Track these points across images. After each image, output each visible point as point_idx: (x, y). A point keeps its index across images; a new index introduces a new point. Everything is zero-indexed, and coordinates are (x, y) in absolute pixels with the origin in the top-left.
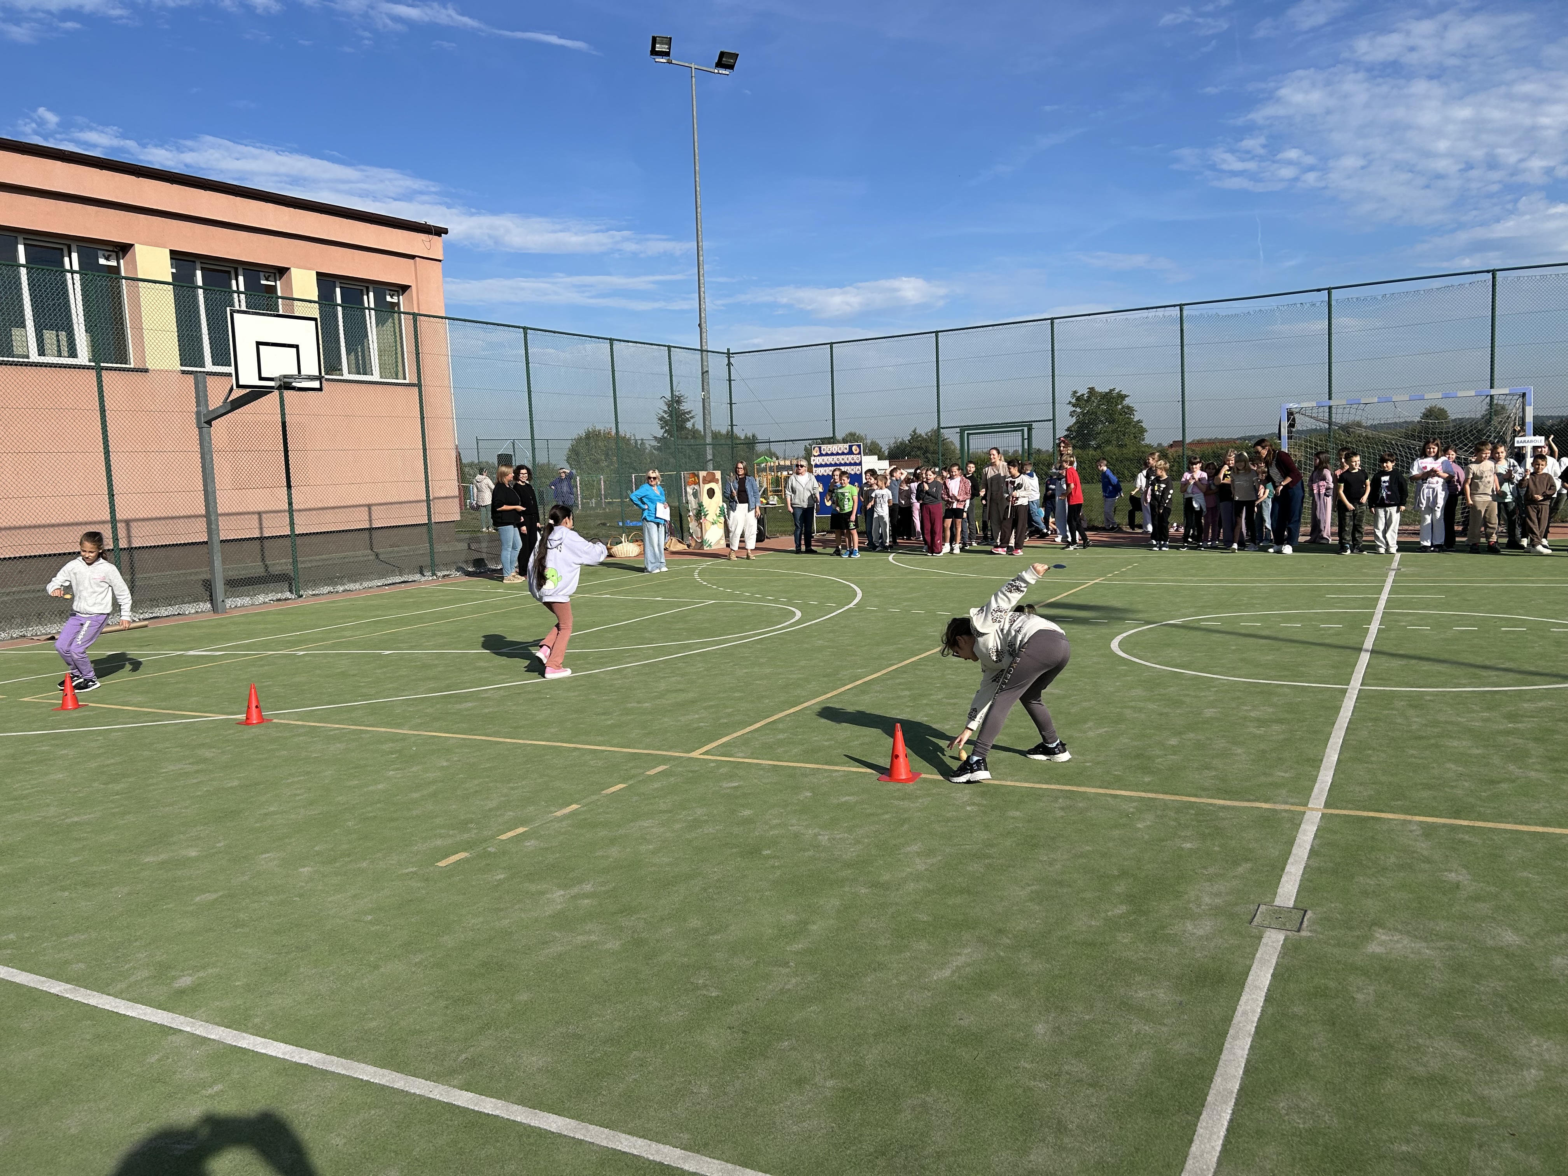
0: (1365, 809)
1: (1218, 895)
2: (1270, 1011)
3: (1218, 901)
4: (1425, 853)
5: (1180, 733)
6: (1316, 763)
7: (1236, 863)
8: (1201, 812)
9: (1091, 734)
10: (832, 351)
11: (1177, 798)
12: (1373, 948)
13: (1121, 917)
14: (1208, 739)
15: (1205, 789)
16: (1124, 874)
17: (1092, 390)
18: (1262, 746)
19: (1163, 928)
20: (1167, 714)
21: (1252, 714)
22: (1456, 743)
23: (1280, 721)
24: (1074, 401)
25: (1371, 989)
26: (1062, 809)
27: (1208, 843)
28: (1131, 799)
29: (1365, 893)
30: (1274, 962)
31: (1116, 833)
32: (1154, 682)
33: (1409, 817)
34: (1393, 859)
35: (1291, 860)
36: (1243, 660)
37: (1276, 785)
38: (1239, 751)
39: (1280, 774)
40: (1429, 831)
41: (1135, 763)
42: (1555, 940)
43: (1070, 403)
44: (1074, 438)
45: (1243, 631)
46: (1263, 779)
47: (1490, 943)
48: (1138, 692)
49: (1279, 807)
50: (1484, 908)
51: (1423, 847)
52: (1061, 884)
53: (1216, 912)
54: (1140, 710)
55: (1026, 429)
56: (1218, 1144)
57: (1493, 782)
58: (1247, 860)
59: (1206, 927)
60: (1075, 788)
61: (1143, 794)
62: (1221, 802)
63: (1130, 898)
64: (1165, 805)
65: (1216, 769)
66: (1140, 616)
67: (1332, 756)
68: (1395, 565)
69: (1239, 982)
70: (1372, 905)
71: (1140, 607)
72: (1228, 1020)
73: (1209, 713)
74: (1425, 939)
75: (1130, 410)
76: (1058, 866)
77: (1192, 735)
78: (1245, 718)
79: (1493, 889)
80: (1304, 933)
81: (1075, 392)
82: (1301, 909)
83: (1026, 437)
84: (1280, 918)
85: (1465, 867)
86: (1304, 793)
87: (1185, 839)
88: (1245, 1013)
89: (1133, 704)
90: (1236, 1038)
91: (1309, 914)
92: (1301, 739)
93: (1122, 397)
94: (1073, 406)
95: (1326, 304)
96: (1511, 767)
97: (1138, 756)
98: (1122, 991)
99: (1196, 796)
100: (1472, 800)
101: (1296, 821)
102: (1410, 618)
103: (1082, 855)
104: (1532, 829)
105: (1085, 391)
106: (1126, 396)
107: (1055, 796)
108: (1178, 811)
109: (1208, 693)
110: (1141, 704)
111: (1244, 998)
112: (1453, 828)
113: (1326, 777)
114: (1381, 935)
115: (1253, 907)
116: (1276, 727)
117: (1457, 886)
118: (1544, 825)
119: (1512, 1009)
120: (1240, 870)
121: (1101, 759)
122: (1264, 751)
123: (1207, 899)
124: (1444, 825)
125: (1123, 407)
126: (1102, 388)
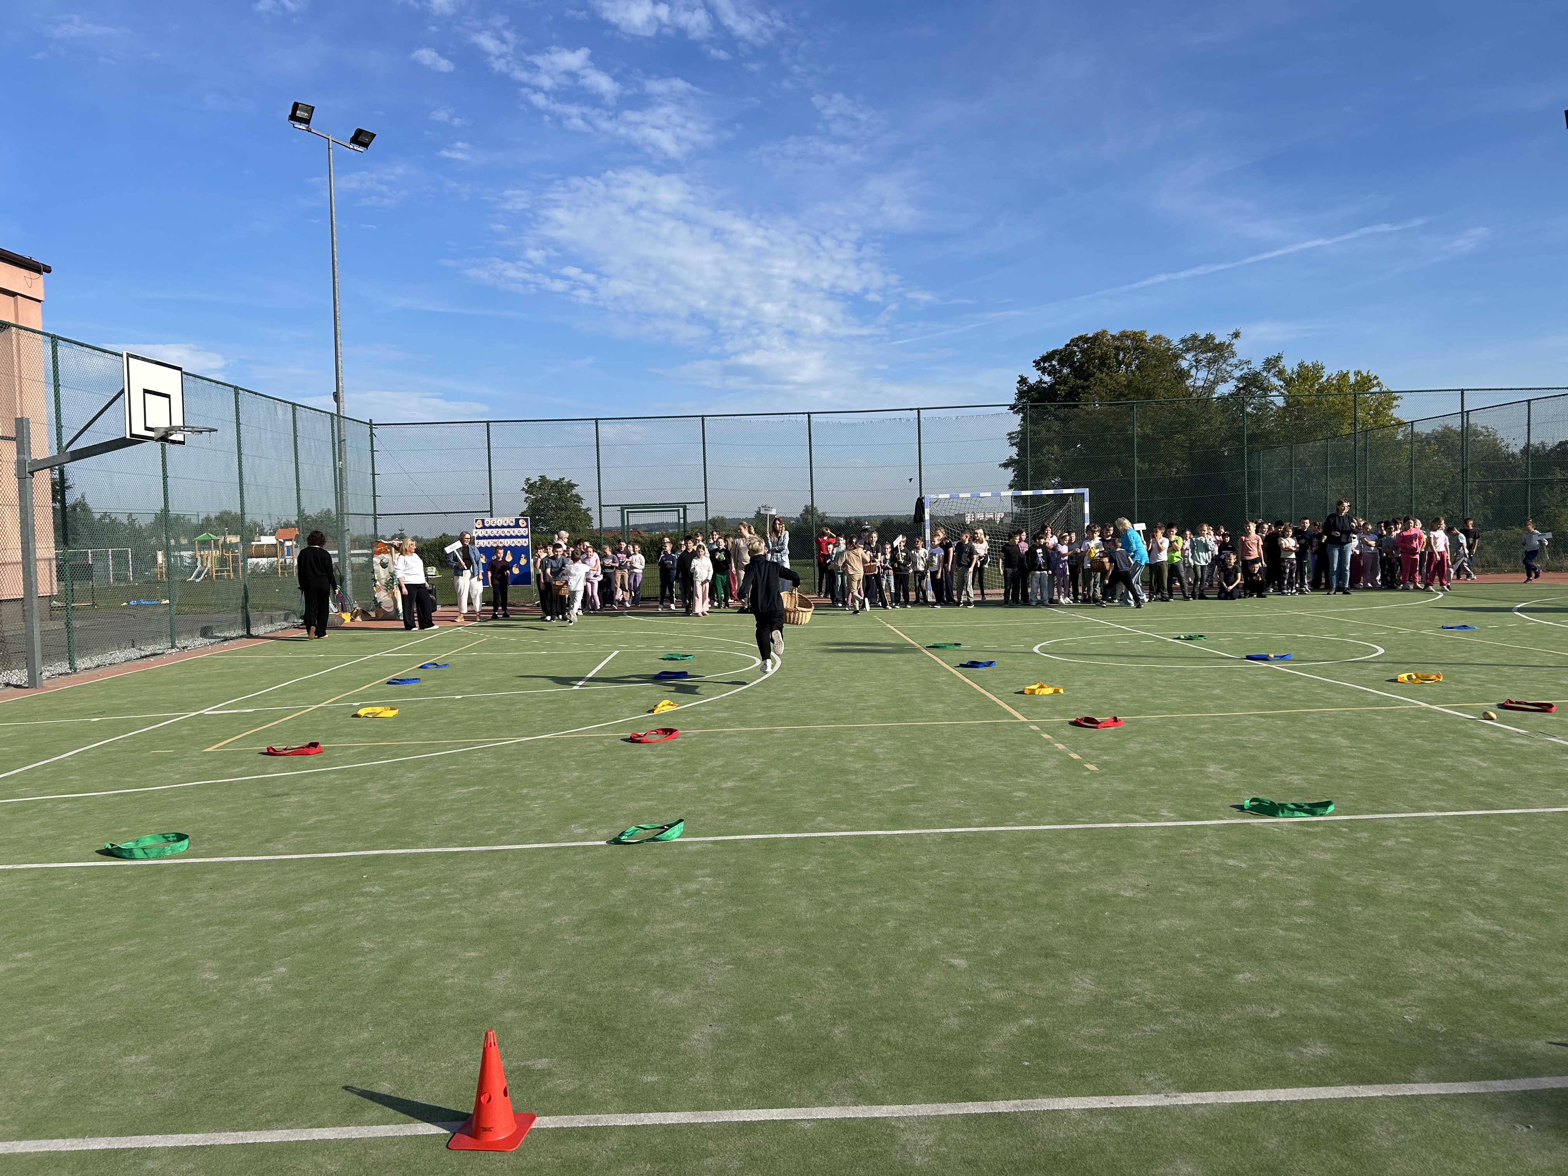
10: (488, 429)
17: (543, 478)
24: (526, 487)
75: (579, 498)
81: (528, 479)
83: (681, 512)
93: (571, 486)
94: (527, 492)
95: (916, 420)
105: (537, 479)
106: (575, 486)
125: (572, 495)
126: (553, 477)
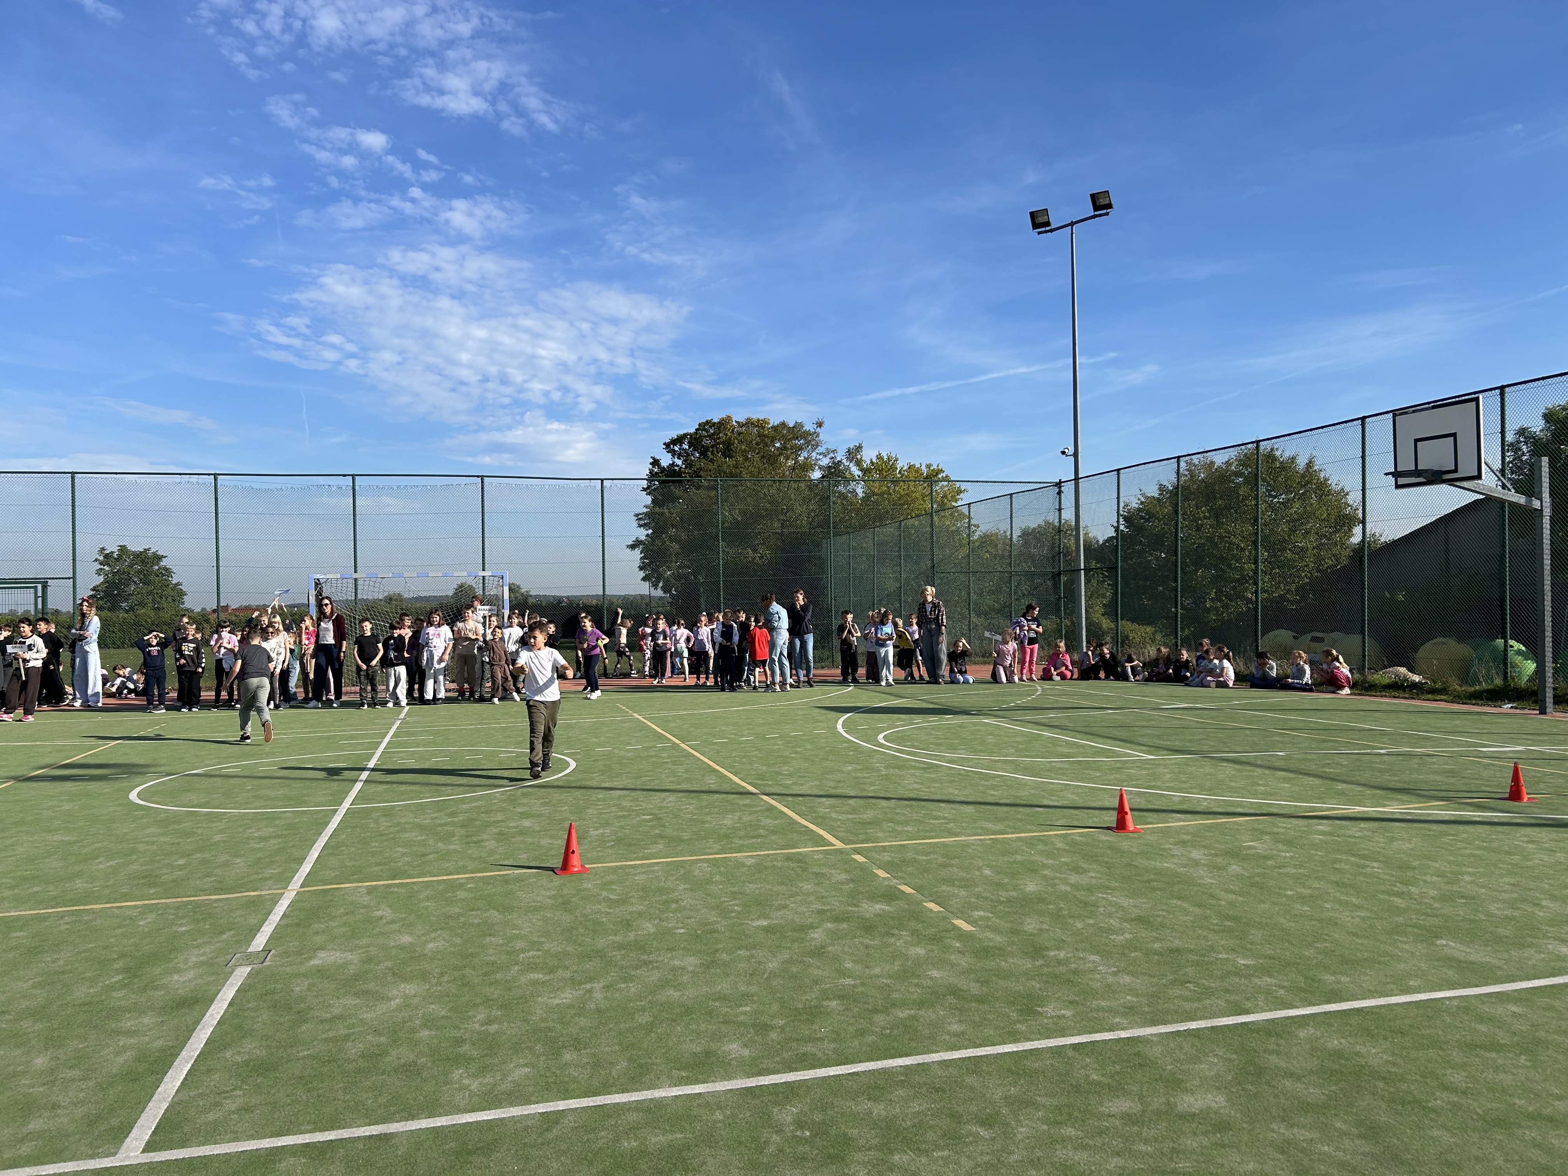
0: (330, 884)
1: (204, 954)
2: (231, 1009)
3: (203, 958)
4: (365, 903)
5: (188, 855)
6: (301, 861)
7: (222, 933)
8: (197, 905)
9: (102, 866)
11: (179, 900)
12: (315, 962)
13: (117, 982)
14: (213, 856)
15: (202, 891)
16: (122, 956)
17: (123, 549)
18: (259, 855)
19: (153, 982)
20: (178, 844)
21: (256, 835)
22: (407, 835)
23: (278, 837)
24: (101, 558)
25: (306, 983)
26: (67, 923)
27: (201, 924)
28: (136, 907)
29: (317, 933)
30: (240, 984)
31: (119, 931)
32: (168, 822)
33: (360, 884)
34: (342, 910)
35: (266, 923)
36: (255, 797)
37: (265, 879)
38: (238, 861)
39: (269, 872)
40: (370, 891)
41: (141, 881)
42: (433, 935)
43: (96, 560)
44: (101, 598)
45: (260, 775)
46: (256, 876)
47: (392, 944)
48: (154, 830)
49: (263, 893)
50: (395, 926)
51: (365, 900)
52: (63, 973)
53: (199, 965)
54: (153, 843)
55: (40, 586)
56: (178, 1084)
57: (424, 855)
58: (231, 930)
59: (191, 974)
60: (82, 908)
61: (147, 902)
62: (217, 897)
63: (126, 970)
64: (167, 906)
65: (216, 876)
66: (162, 769)
67: (314, 854)
68: (402, 716)
69: (210, 1000)
70: (319, 939)
71: (163, 762)
72: (198, 1022)
73: (217, 838)
74: (351, 951)
75: (168, 572)
76: (61, 962)
77: (198, 855)
78: (248, 838)
79: (404, 916)
80: (265, 964)
81: (103, 549)
82: (267, 950)
83: (40, 594)
84: (249, 959)
85: (390, 906)
86: (284, 881)
87: (181, 925)
88: (212, 1015)
89: (146, 839)
90: (203, 1028)
91: (273, 952)
92: (293, 846)
93: (159, 558)
94: (101, 564)
95: (351, 488)
96: (440, 844)
97: (146, 877)
98: (113, 1026)
99: (195, 896)
100: (406, 868)
101: (275, 900)
102: (401, 755)
103: (84, 951)
104: (440, 878)
105: (115, 549)
106: (163, 557)
107: (61, 916)
108: (178, 908)
109: (219, 824)
110: (155, 839)
111: (213, 1007)
112: (389, 886)
113: (306, 868)
114: (322, 954)
115: (229, 957)
116: (273, 841)
117: (381, 918)
118: (448, 875)
119: (394, 974)
120: (225, 936)
121: (109, 883)
122: (259, 859)
123: (194, 959)
124: (383, 885)
125: (160, 568)
126: (136, 547)
